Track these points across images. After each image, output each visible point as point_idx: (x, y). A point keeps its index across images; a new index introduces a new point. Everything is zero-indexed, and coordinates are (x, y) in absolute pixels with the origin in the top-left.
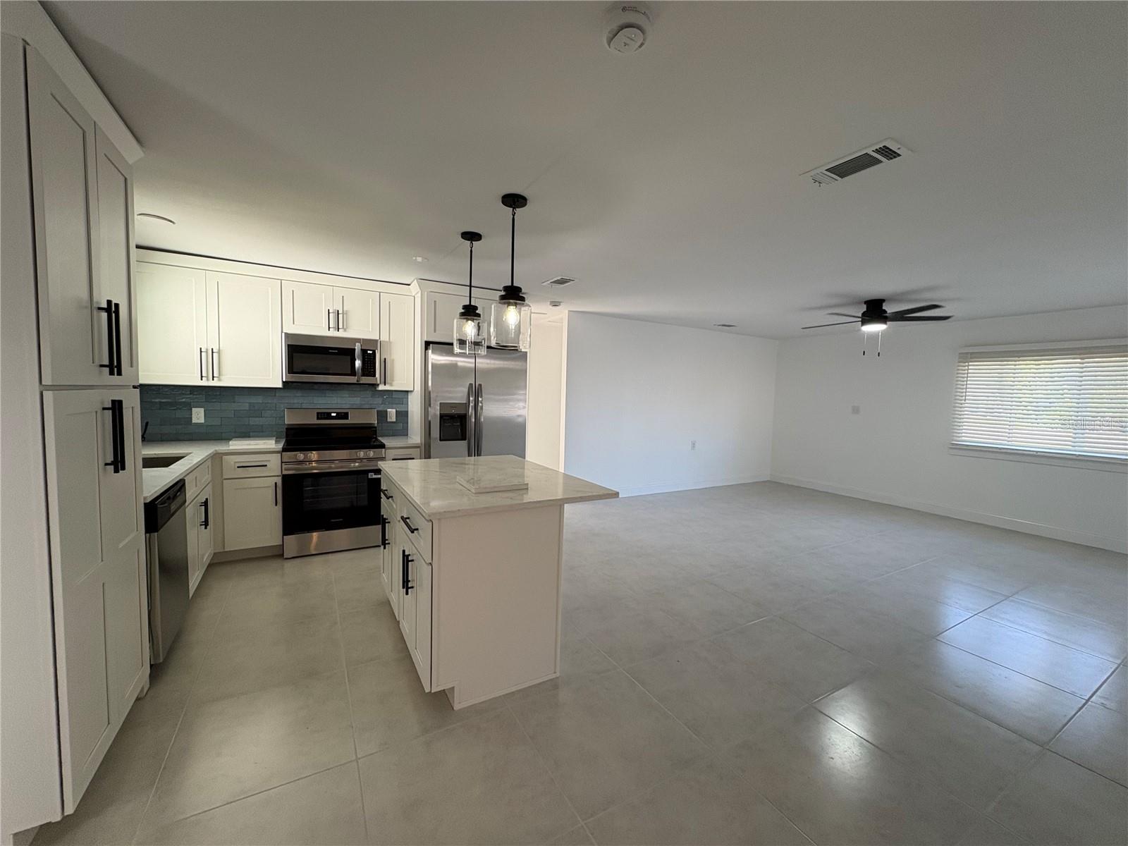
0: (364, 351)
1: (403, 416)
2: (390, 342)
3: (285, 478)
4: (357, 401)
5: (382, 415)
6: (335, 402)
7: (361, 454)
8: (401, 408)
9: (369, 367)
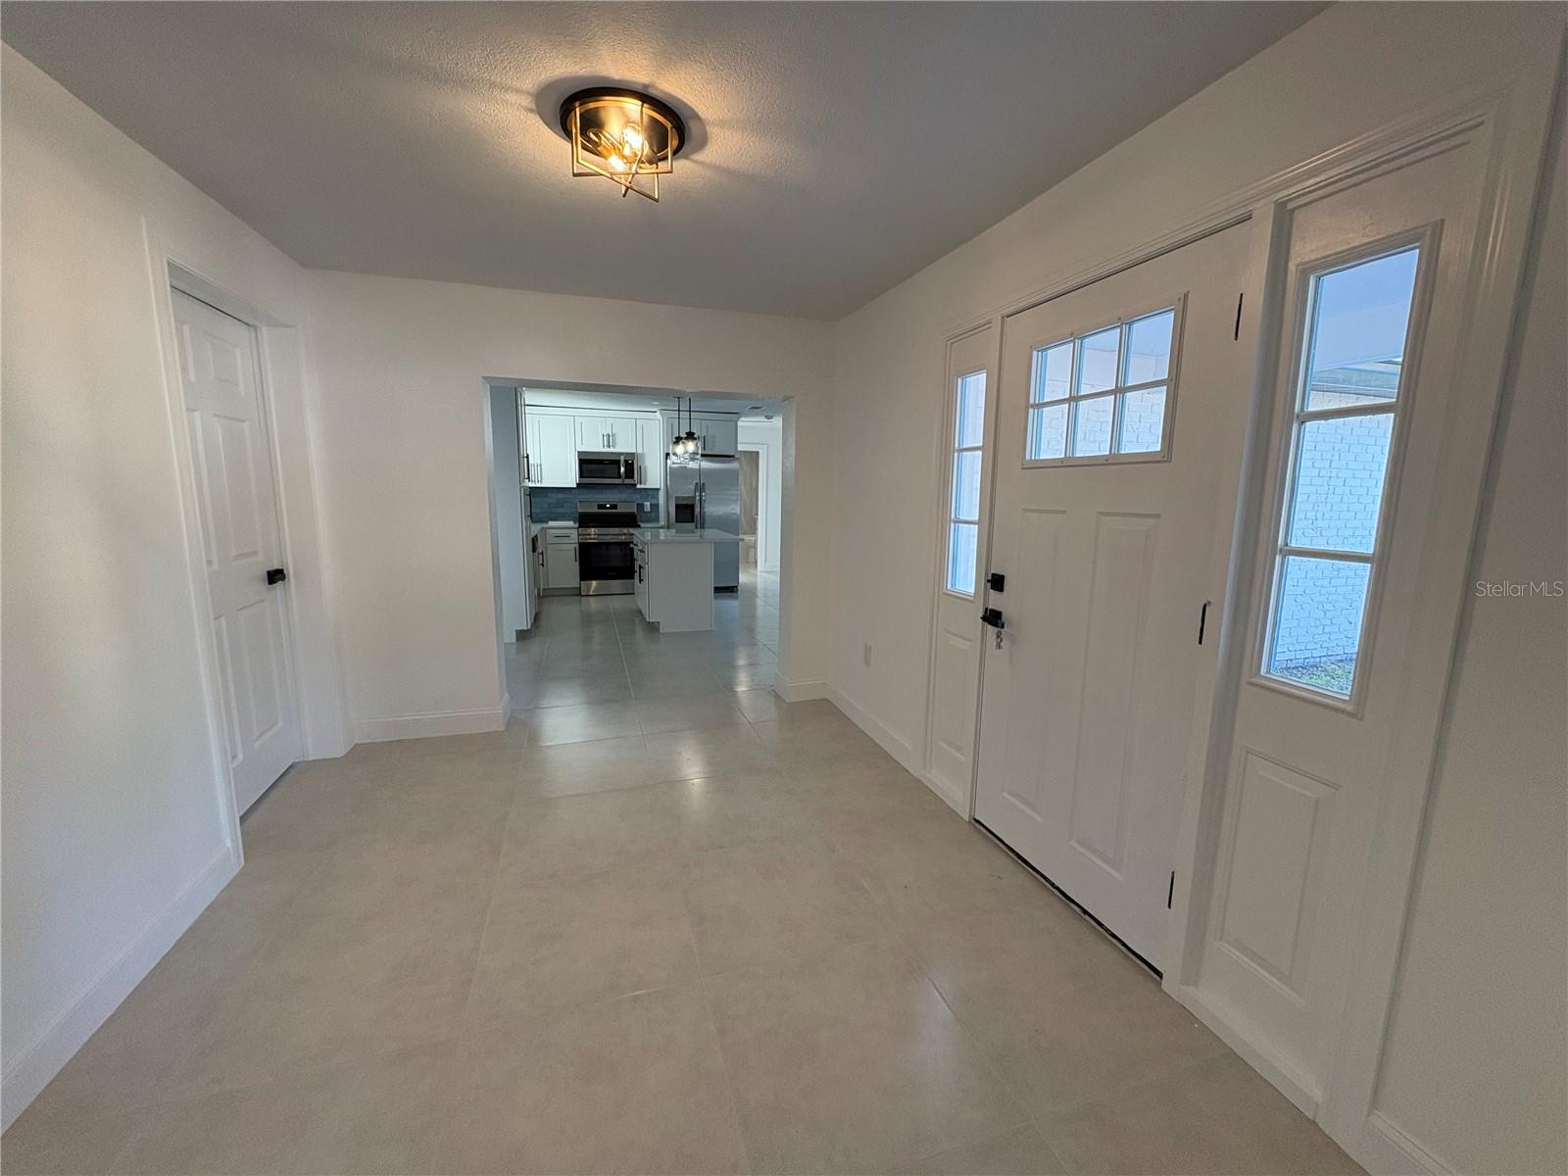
0: (626, 461)
1: (655, 507)
2: (642, 455)
3: (580, 544)
4: (623, 497)
5: (641, 506)
6: (608, 497)
7: (625, 530)
8: (654, 501)
9: (630, 473)
